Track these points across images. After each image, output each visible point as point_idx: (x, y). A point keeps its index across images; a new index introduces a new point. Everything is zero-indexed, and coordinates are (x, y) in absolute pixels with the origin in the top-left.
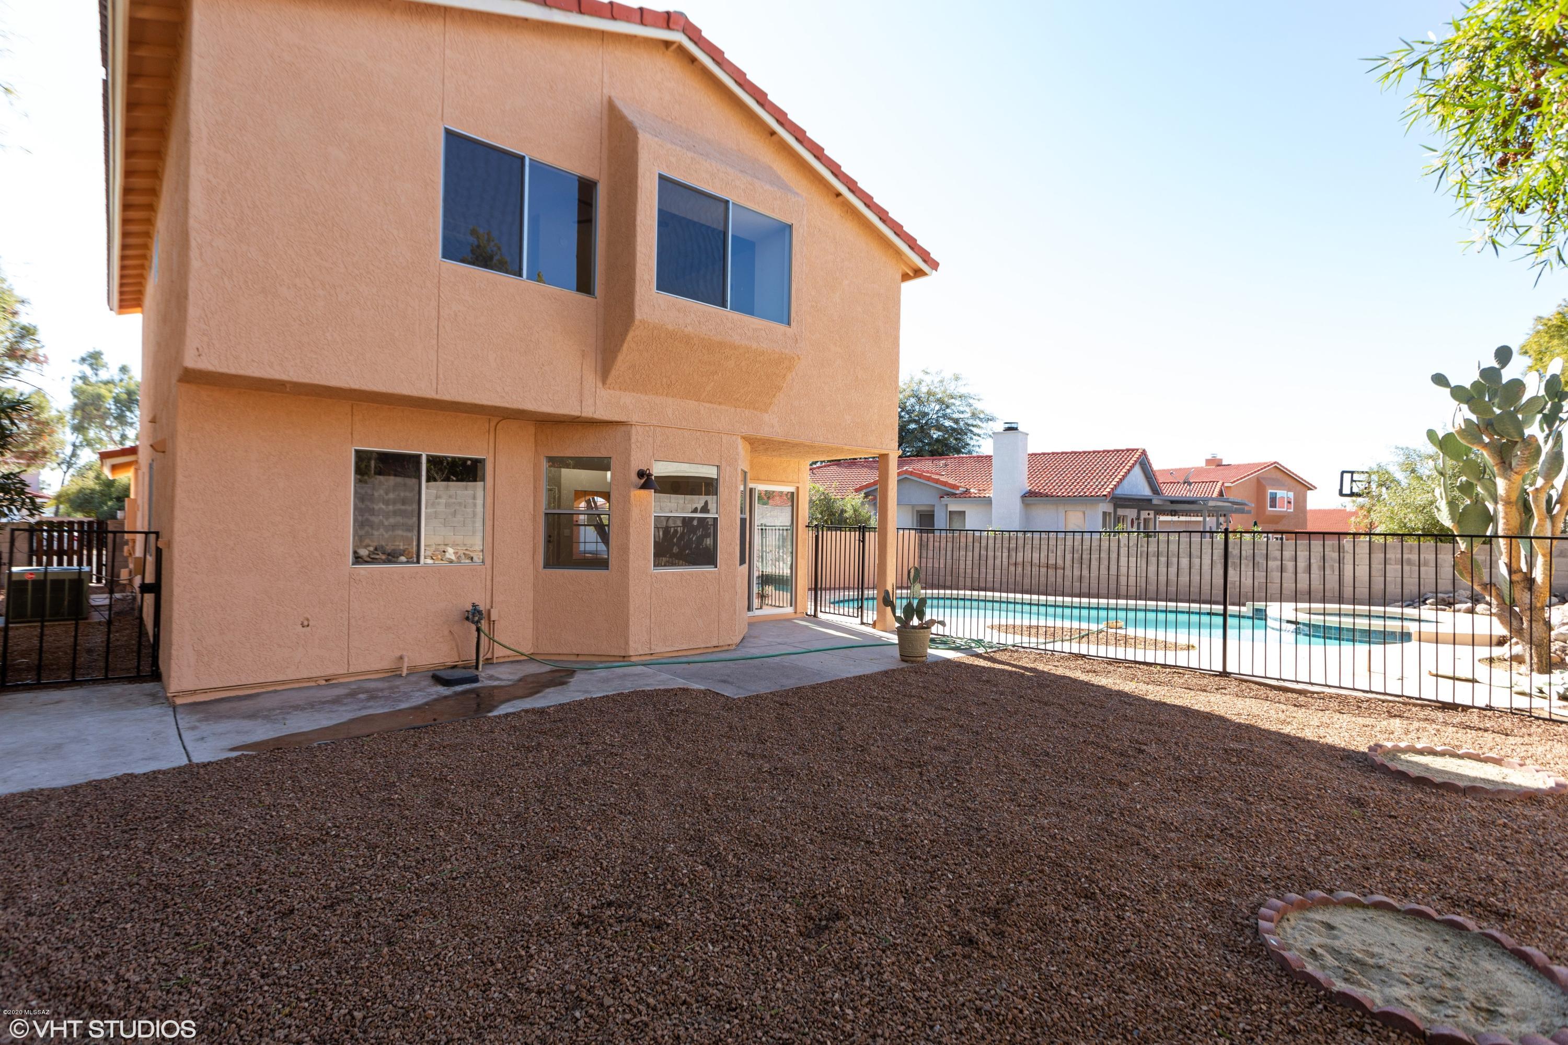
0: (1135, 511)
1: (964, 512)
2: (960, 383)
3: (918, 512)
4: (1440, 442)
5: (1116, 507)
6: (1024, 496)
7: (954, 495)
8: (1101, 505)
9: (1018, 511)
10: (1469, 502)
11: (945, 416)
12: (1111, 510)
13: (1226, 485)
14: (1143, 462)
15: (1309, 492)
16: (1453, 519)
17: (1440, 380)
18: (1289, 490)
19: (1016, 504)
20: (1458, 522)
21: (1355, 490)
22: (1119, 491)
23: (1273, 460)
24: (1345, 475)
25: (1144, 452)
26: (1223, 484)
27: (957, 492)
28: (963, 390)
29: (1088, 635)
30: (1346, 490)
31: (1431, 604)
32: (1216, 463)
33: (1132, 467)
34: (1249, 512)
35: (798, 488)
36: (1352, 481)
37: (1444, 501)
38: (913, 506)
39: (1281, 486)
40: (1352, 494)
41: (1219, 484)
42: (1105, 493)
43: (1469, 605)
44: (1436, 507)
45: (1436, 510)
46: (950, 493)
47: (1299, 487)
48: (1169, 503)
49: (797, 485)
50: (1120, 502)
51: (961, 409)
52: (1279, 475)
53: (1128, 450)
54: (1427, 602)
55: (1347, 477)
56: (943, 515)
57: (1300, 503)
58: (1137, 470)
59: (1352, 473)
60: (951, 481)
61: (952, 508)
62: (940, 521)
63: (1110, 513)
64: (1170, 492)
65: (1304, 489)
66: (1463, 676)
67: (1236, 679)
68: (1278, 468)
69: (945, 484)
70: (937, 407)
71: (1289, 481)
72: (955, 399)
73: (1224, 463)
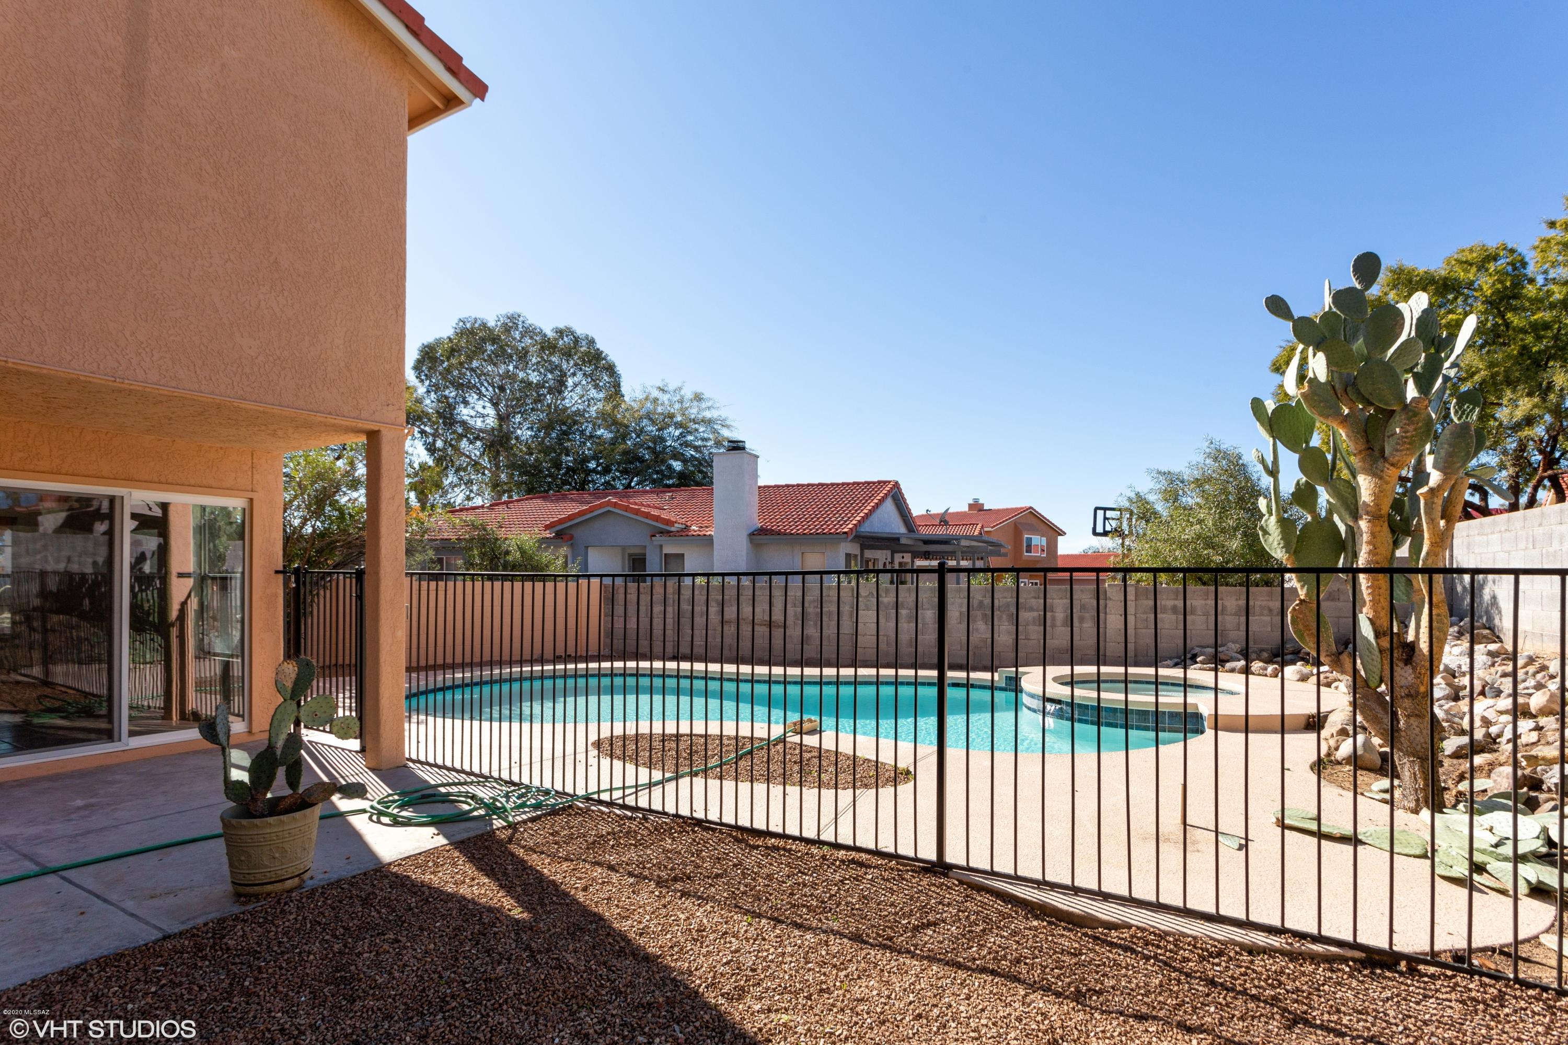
0: (889, 553)
1: (683, 555)
2: (704, 405)
3: (630, 555)
4: (1270, 419)
5: (863, 547)
6: (752, 534)
7: (669, 532)
8: (843, 545)
9: (744, 553)
10: (1309, 519)
11: (687, 444)
12: (858, 552)
13: (986, 529)
14: (895, 494)
15: (1059, 538)
16: (1287, 547)
17: (1277, 306)
18: (1042, 536)
19: (742, 544)
20: (1295, 552)
21: (1108, 528)
22: (866, 528)
23: (1028, 505)
24: (1098, 511)
25: (897, 485)
26: (982, 527)
27: (673, 529)
28: (708, 414)
29: (751, 753)
30: (1100, 529)
31: (1202, 662)
32: (976, 507)
33: (882, 501)
34: (1005, 555)
35: (251, 500)
36: (1105, 519)
37: (1273, 519)
38: (624, 548)
39: (1035, 531)
40: (1105, 534)
41: (979, 527)
42: (846, 530)
43: (1243, 663)
44: (1262, 528)
45: (1260, 533)
46: (663, 530)
47: (1051, 533)
48: (921, 544)
49: (251, 495)
50: (868, 541)
51: (706, 435)
52: (1034, 521)
53: (879, 482)
54: (1198, 660)
55: (1100, 513)
56: (657, 559)
57: (1052, 547)
58: (889, 505)
59: (1105, 509)
60: (664, 515)
61: (668, 550)
62: (654, 565)
63: (856, 556)
64: (925, 532)
65: (1056, 534)
66: (1336, 832)
67: (961, 882)
68: (1031, 513)
69: (657, 518)
70: (677, 433)
71: (1042, 526)
72: (699, 423)
73: (986, 508)
